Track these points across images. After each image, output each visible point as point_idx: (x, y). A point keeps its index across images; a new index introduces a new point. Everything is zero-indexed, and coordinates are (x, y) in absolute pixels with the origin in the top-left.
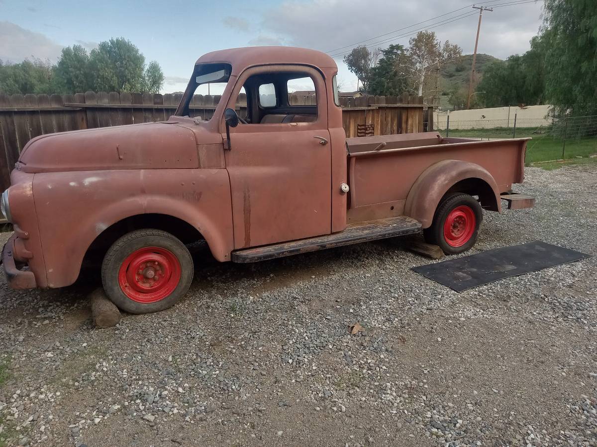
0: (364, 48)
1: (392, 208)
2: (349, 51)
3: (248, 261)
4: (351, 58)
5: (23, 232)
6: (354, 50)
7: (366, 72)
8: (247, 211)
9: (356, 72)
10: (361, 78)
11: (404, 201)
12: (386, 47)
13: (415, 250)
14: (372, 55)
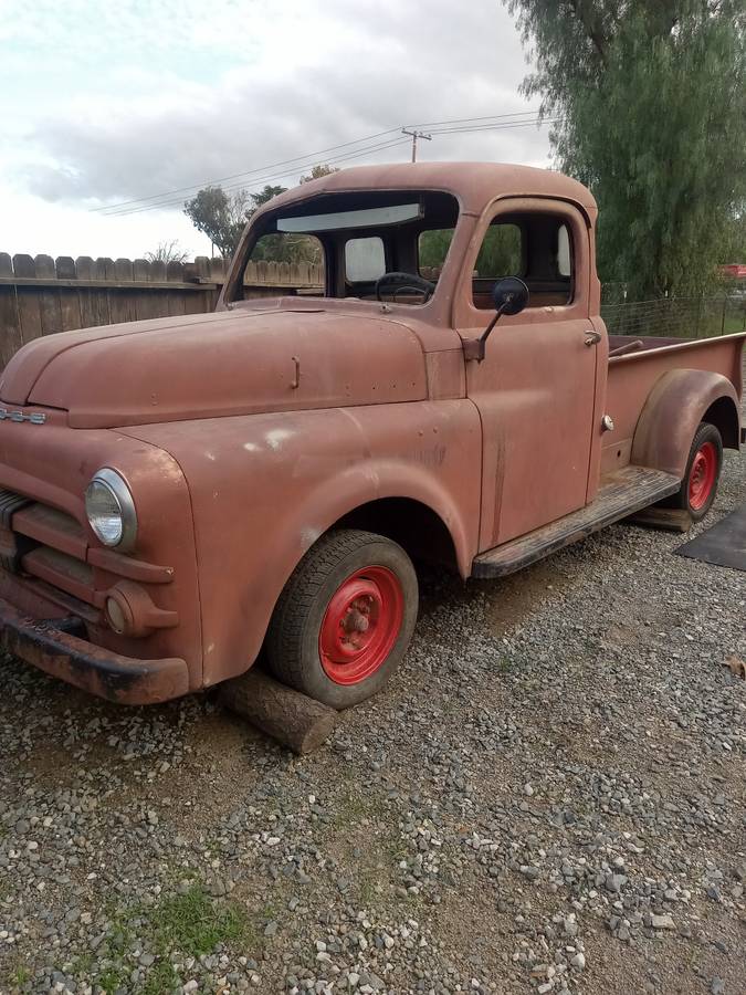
0: (219, 191)
1: (619, 454)
2: (193, 194)
3: (505, 572)
4: (196, 206)
5: (163, 568)
6: (202, 194)
7: (225, 231)
8: (500, 477)
9: (207, 232)
10: (216, 241)
11: (630, 440)
12: (260, 190)
13: (645, 521)
14: (233, 203)
